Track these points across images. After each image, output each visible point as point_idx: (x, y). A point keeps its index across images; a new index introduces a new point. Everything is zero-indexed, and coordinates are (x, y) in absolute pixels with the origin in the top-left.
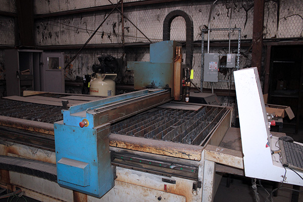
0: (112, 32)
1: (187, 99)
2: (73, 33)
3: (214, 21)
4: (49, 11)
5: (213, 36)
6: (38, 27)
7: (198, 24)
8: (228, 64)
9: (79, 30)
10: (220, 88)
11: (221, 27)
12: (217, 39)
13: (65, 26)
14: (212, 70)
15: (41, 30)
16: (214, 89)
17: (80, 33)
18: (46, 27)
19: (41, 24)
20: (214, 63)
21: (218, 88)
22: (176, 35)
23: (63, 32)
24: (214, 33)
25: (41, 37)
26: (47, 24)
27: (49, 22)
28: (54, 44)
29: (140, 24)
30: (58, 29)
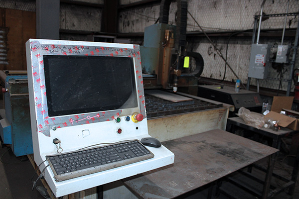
0: (174, 20)
1: (175, 89)
2: (144, 22)
3: (272, 5)
4: (130, 2)
5: (270, 24)
6: (121, 16)
7: (255, 11)
8: (277, 58)
9: (149, 19)
10: (272, 88)
11: (281, 12)
12: (275, 28)
13: (139, 16)
14: (258, 65)
15: (123, 19)
16: (260, 88)
17: (150, 21)
18: (126, 16)
19: (123, 14)
20: (261, 55)
21: (269, 87)
22: (230, 23)
23: (137, 20)
24: (272, 21)
25: (122, 25)
26: (127, 13)
27: (129, 12)
28: (130, 32)
29: (198, 12)
30: (134, 18)
